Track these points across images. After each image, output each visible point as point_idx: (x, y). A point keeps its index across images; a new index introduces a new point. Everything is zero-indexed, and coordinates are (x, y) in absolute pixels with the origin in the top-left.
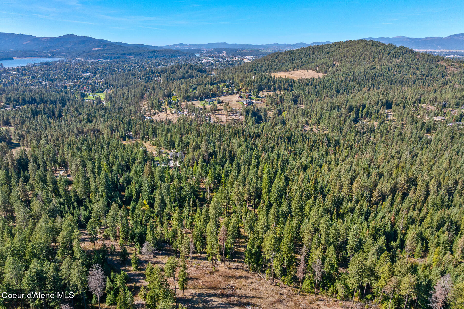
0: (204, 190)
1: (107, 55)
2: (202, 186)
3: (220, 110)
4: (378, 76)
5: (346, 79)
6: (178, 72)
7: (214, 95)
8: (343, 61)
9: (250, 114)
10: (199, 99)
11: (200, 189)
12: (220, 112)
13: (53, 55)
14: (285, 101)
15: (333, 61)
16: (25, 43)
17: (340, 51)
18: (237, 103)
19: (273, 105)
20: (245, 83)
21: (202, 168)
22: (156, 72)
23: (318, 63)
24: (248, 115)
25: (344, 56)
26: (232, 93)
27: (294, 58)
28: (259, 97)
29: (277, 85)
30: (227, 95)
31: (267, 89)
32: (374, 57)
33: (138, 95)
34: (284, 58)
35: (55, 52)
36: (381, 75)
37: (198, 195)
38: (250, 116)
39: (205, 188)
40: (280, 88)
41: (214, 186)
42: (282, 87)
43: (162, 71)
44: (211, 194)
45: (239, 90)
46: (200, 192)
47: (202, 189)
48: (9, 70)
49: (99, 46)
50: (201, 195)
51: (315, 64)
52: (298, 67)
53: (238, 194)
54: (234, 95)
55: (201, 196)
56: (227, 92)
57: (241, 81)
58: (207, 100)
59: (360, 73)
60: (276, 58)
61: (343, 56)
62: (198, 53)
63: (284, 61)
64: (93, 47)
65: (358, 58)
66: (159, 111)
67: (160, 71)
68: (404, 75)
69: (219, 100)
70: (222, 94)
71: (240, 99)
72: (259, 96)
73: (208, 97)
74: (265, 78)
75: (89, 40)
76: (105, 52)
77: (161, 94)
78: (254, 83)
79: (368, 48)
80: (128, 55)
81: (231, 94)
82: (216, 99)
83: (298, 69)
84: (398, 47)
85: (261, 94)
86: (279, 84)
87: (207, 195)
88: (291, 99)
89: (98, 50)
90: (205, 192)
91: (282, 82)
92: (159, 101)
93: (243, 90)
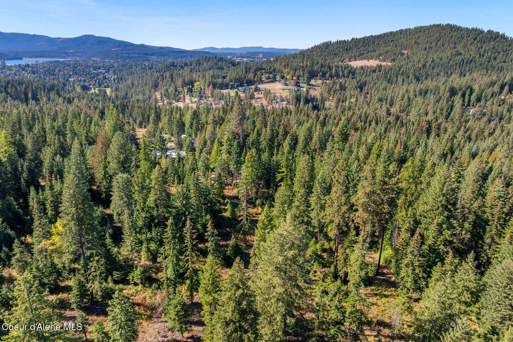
0: (235, 201)
1: (127, 55)
2: (229, 192)
3: (257, 98)
4: (467, 63)
5: (424, 66)
6: (205, 64)
7: (250, 83)
8: (414, 49)
9: (302, 100)
10: (230, 87)
11: (224, 197)
12: (258, 100)
13: (67, 55)
14: (347, 89)
15: (402, 50)
16: (39, 44)
17: (409, 37)
18: (281, 91)
19: (332, 93)
20: (291, 69)
21: (229, 153)
22: (178, 65)
23: (382, 52)
24: (300, 102)
25: (415, 43)
26: (274, 80)
27: (348, 48)
28: (310, 85)
29: (334, 71)
30: (267, 82)
31: (320, 76)
32: (455, 44)
33: (151, 84)
34: (337, 48)
35: (70, 53)
36: (471, 61)
37: (220, 211)
38: (301, 103)
39: (236, 198)
40: (337, 76)
41: (257, 193)
42: (341, 74)
43: (186, 64)
44: (250, 210)
45: (283, 77)
46: (225, 205)
47: (230, 198)
48: (12, 67)
49: (119, 47)
50: (225, 210)
51: (377, 52)
52: (355, 56)
53: (340, 206)
54: (277, 83)
55: (227, 214)
56: (267, 79)
57: (285, 67)
58: (240, 88)
59: (441, 59)
60: (326, 48)
61: (413, 43)
62: (230, 55)
63: (336, 51)
64: (113, 48)
65: (435, 43)
66: (176, 101)
67: (183, 65)
68: (501, 62)
69: (257, 87)
70: (261, 82)
71: (286, 87)
72: (311, 83)
73: (242, 85)
74: (318, 63)
75: (108, 40)
76: (125, 52)
77: (179, 83)
78: (303, 68)
79: (446, 33)
80: (150, 55)
81: (273, 82)
82: (253, 87)
83: (355, 60)
84: (486, 31)
85: (313, 82)
86: (336, 70)
87: (242, 212)
88: (356, 86)
89: (117, 51)
90: (235, 206)
91: (340, 69)
92: (176, 90)
93: (288, 77)
